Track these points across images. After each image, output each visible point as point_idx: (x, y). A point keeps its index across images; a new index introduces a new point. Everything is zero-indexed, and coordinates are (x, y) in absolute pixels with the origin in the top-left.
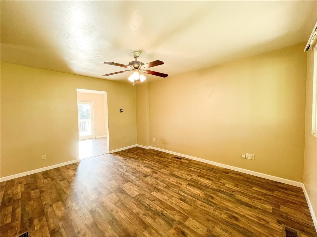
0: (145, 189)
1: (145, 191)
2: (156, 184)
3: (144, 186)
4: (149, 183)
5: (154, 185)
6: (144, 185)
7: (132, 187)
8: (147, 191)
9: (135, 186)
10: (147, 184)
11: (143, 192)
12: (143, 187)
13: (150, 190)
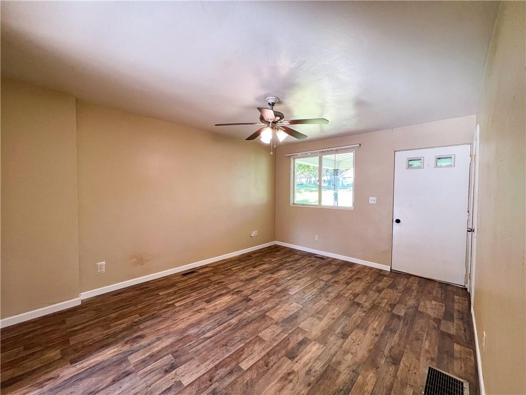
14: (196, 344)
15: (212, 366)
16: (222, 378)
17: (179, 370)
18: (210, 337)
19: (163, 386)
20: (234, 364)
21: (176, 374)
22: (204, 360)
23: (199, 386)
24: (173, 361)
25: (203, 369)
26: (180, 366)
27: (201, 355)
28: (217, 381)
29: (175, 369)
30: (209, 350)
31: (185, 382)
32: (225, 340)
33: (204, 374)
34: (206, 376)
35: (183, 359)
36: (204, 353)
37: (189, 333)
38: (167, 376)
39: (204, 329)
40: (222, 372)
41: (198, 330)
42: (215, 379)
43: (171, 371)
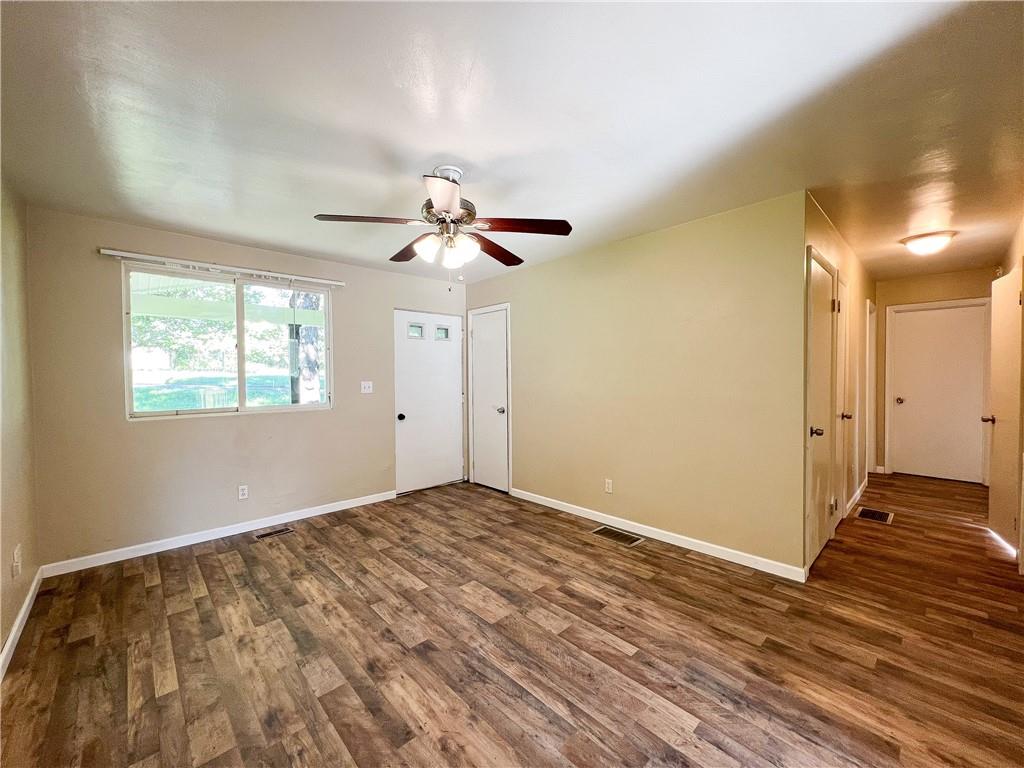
0: (442, 598)
1: (443, 593)
2: (401, 611)
3: (443, 606)
4: (423, 617)
5: (409, 608)
6: (441, 610)
7: (481, 604)
8: (437, 594)
9: (471, 608)
10: (429, 614)
11: (448, 590)
12: (447, 605)
13: (427, 596)
14: (596, 729)
15: (644, 689)
16: (664, 674)
17: (673, 740)
18: (570, 705)
19: (718, 758)
20: (632, 662)
21: (685, 744)
22: (636, 704)
23: (691, 701)
24: (656, 760)
25: (657, 701)
26: (664, 742)
27: (626, 710)
28: (671, 679)
29: (675, 751)
30: (608, 700)
31: (694, 722)
32: (575, 679)
33: (667, 698)
34: (669, 694)
35: (644, 743)
36: (619, 707)
37: (559, 754)
38: (695, 759)
39: (540, 724)
40: (652, 675)
41: (542, 735)
42: (669, 682)
43: (682, 756)
